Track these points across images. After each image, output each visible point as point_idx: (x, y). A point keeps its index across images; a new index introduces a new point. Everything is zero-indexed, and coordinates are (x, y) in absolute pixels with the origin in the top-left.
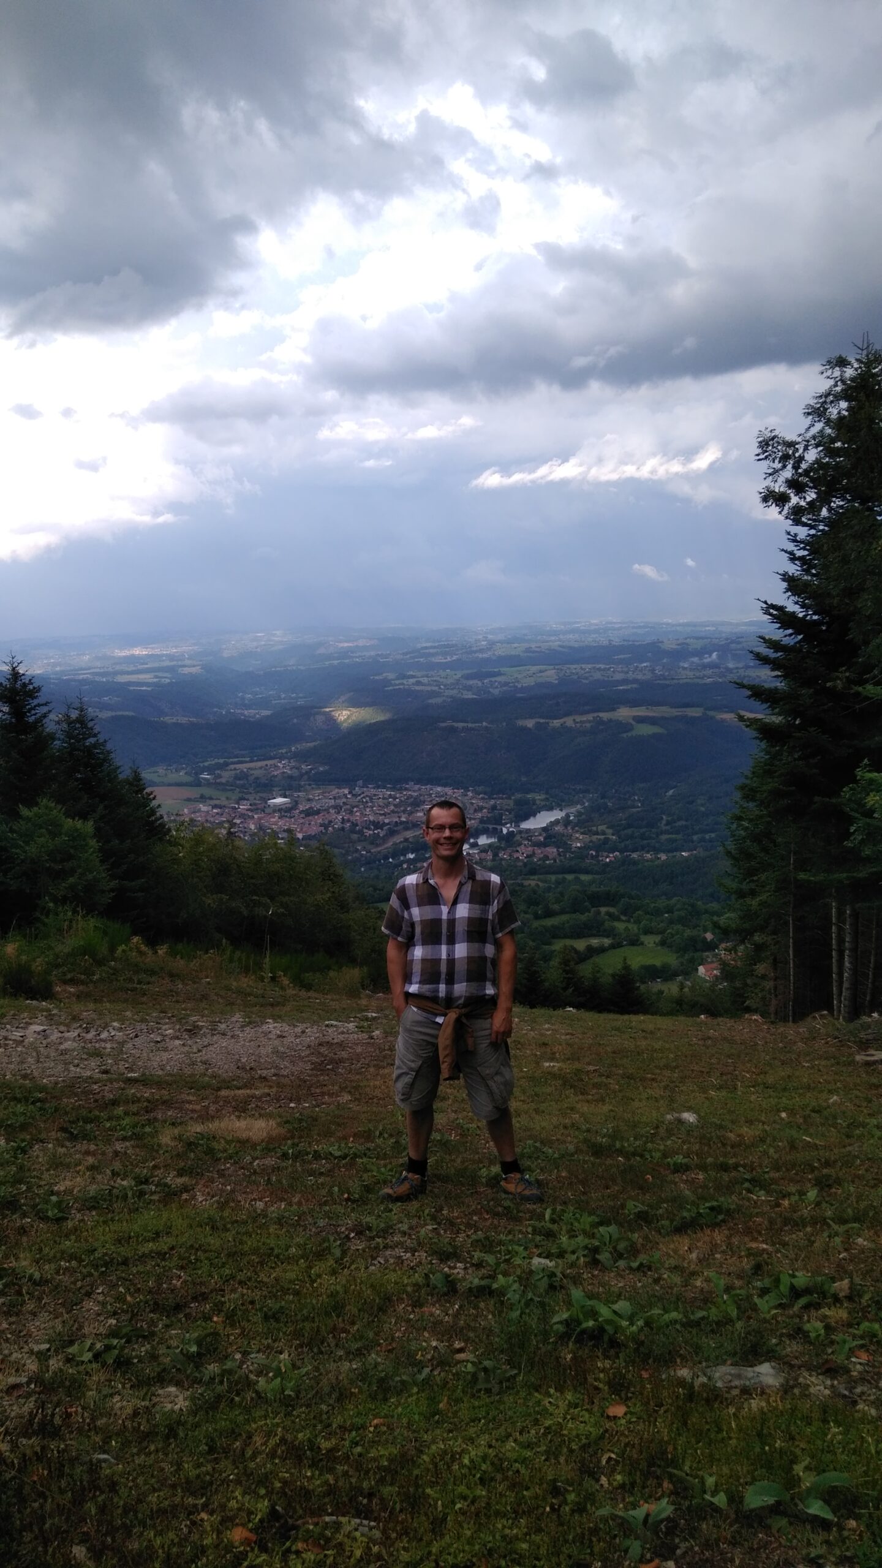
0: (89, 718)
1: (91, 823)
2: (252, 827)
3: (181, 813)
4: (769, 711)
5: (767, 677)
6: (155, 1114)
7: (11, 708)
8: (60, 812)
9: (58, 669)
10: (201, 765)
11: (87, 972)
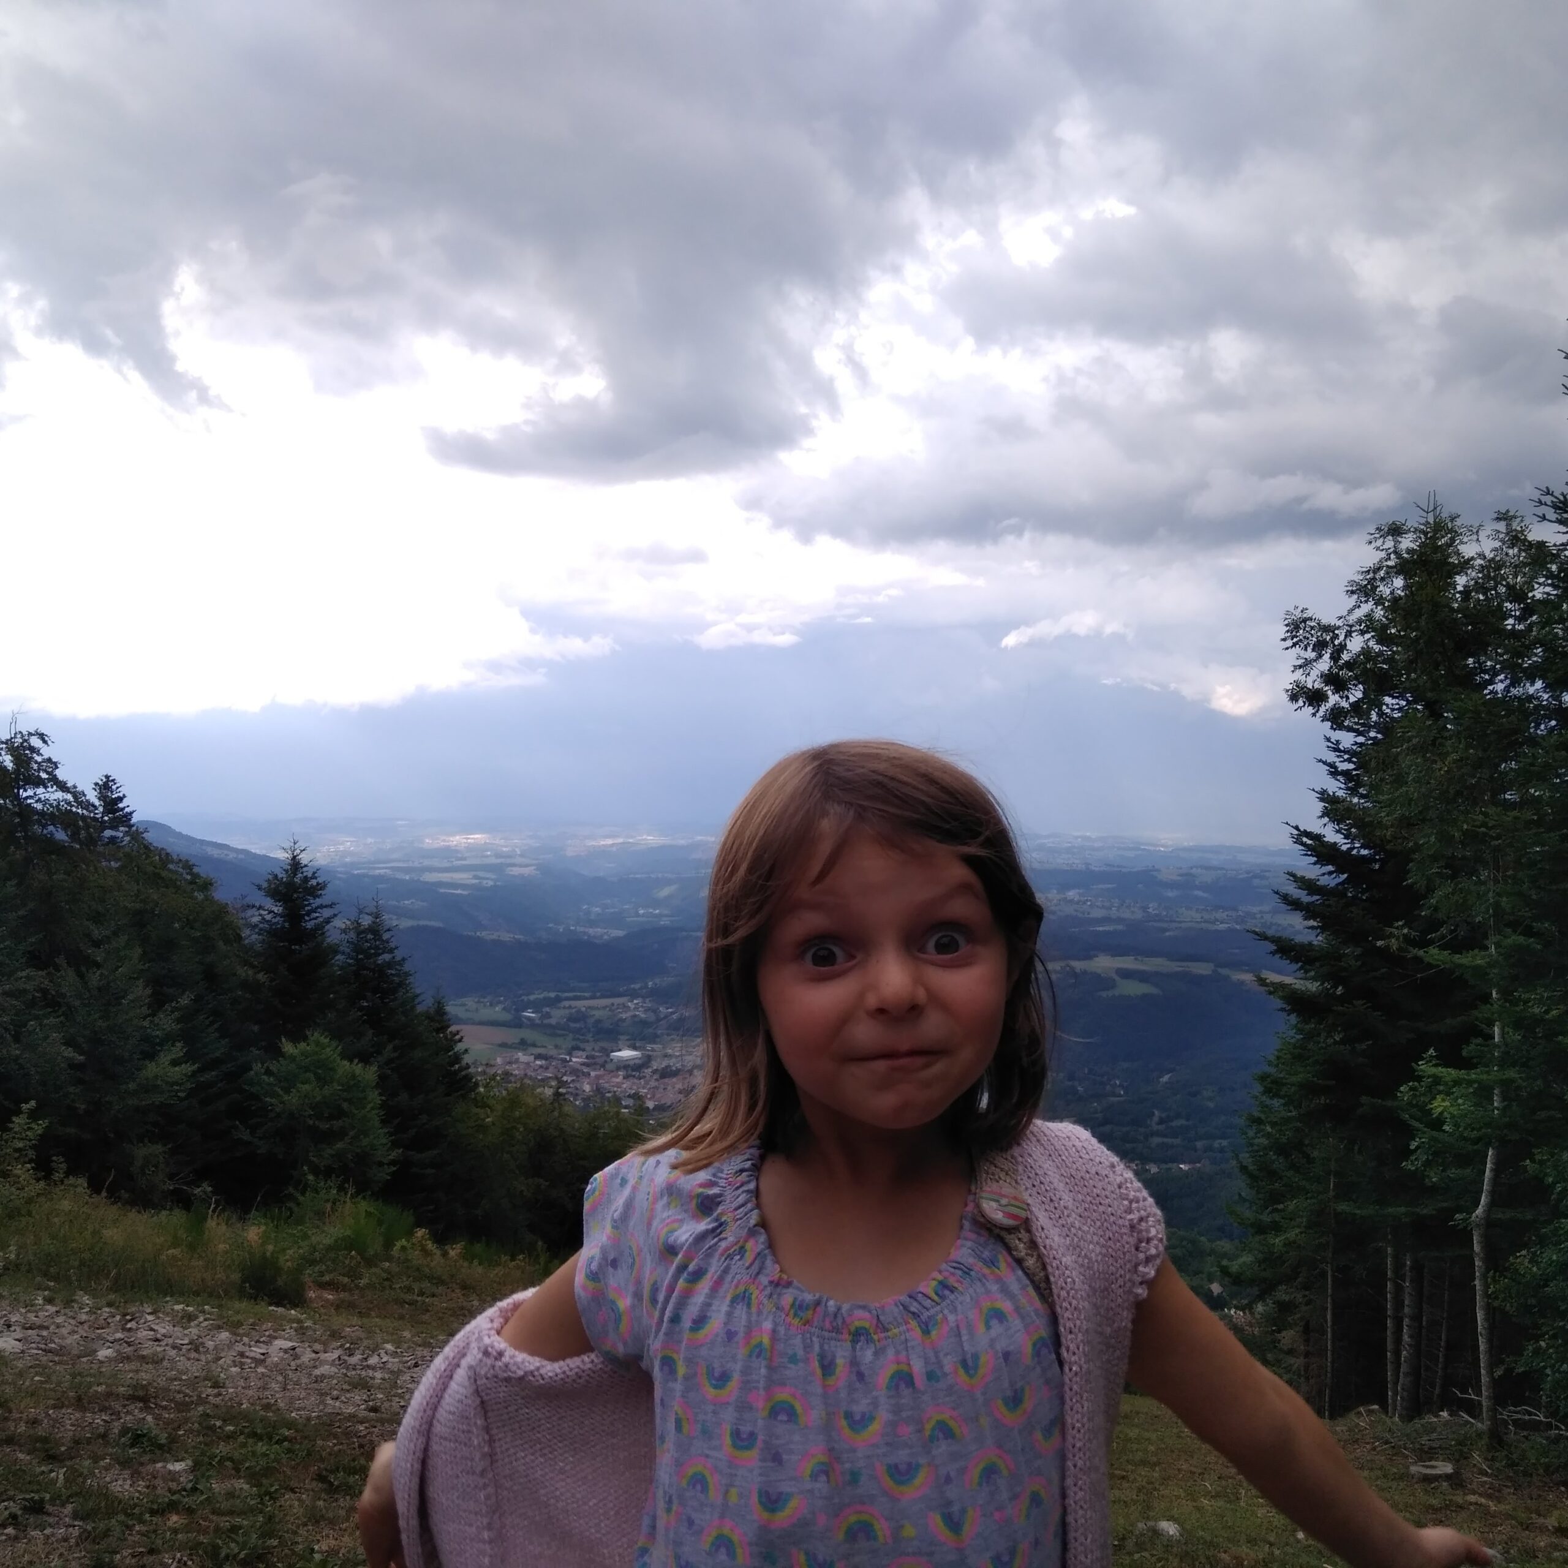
0: (386, 928)
1: (374, 1068)
2: (587, 1088)
3: (492, 1062)
5: (1298, 927)
7: (285, 908)
8: (334, 1050)
9: (348, 860)
10: (525, 998)
11: (353, 1274)
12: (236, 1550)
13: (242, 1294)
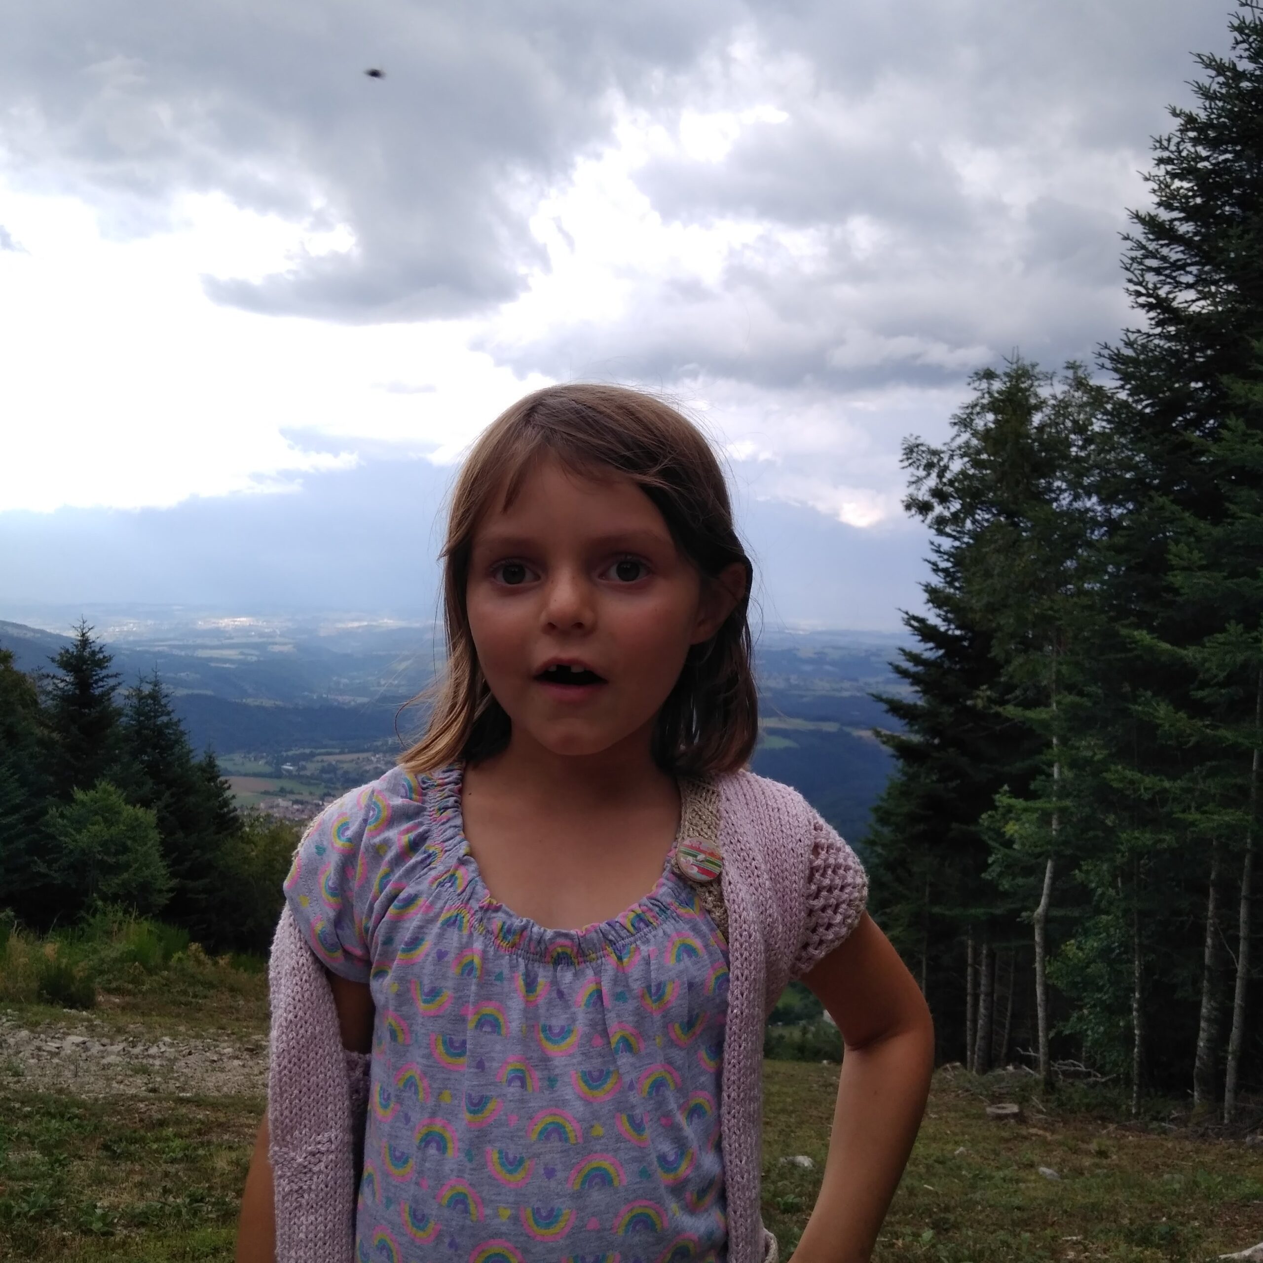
0: (164, 694)
1: (154, 812)
3: (256, 806)
4: (907, 728)
5: (906, 692)
6: (209, 1137)
7: (76, 678)
8: (119, 797)
10: (284, 754)
11: (136, 981)
12: (27, 1209)
13: (40, 999)
